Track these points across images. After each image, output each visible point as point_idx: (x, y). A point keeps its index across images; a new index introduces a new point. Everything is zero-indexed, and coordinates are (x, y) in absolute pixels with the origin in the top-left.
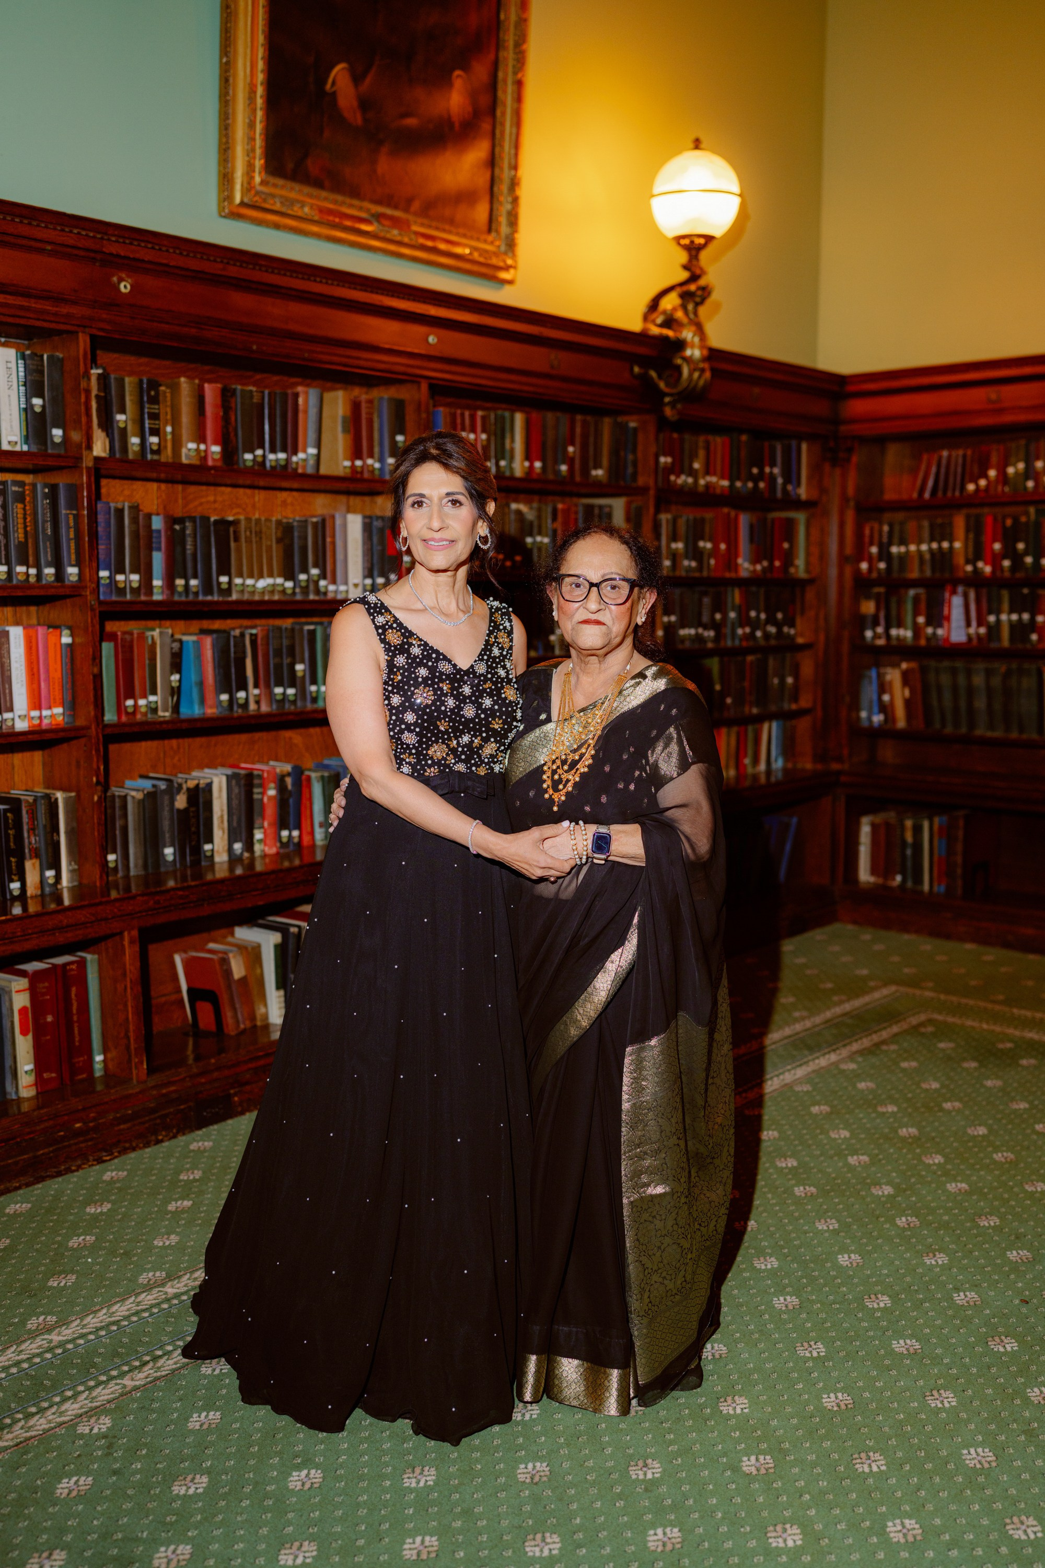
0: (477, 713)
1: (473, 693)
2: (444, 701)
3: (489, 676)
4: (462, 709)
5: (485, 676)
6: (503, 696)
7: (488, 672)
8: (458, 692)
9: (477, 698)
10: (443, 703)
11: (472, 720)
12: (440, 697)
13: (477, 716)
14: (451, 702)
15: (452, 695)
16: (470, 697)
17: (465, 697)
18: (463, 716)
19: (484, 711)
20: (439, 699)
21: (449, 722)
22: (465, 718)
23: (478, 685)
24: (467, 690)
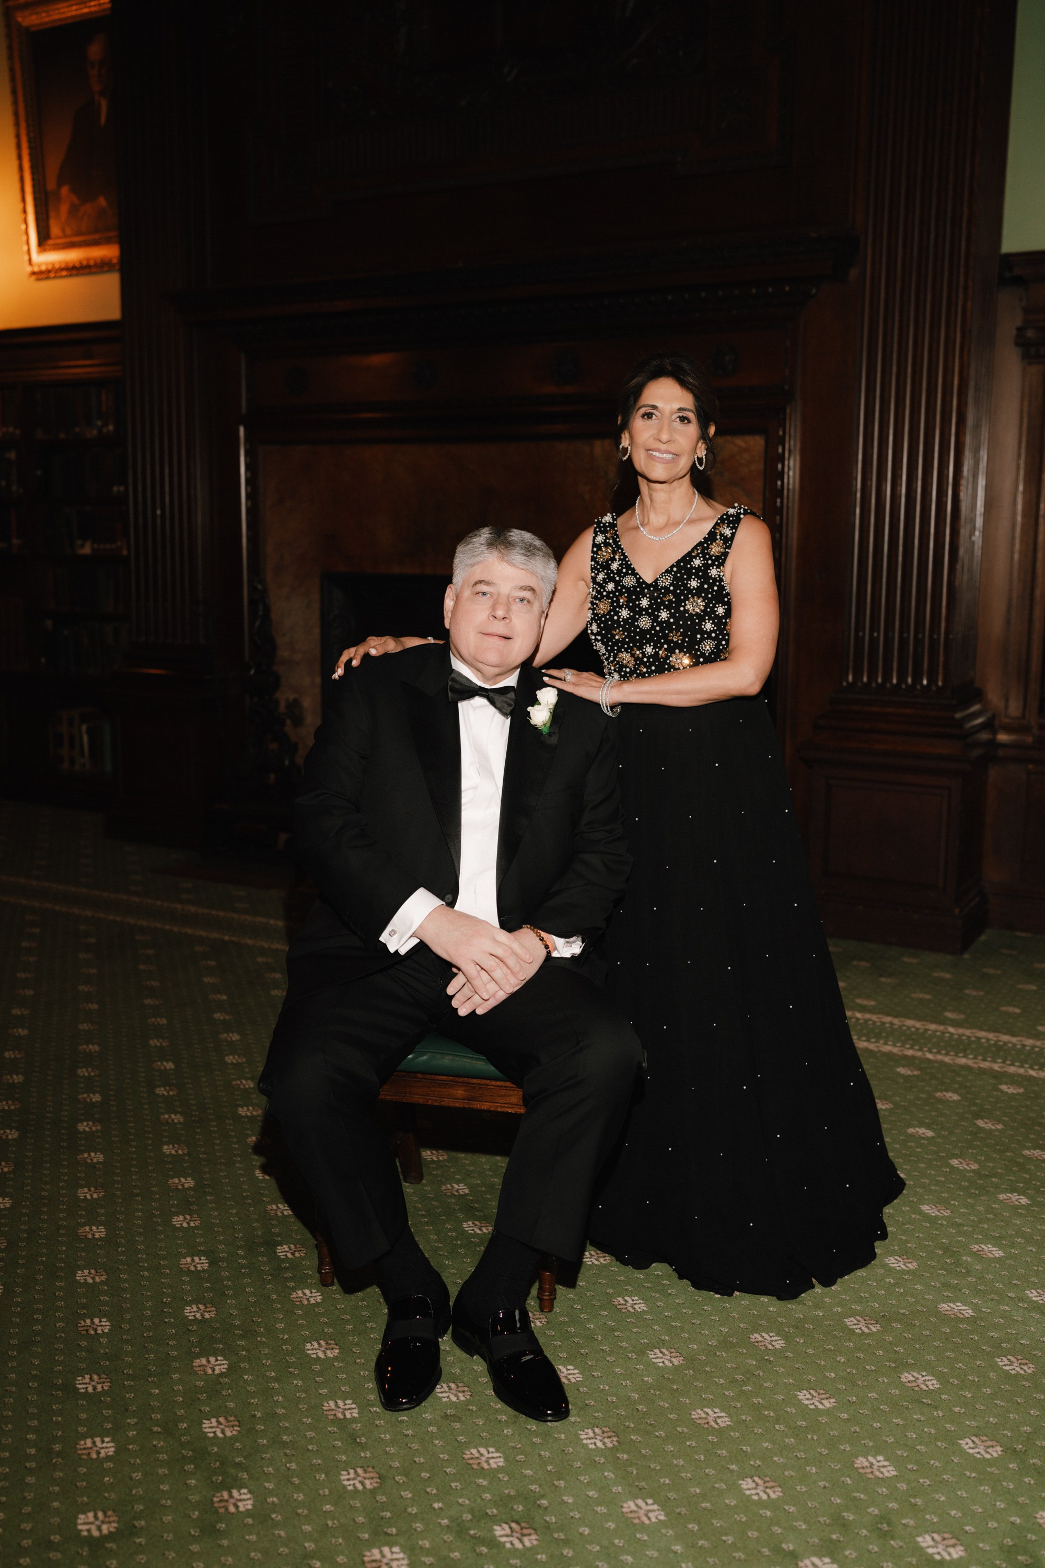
0: (652, 625)
1: (650, 606)
2: (619, 612)
4: (637, 620)
6: (682, 609)
10: (617, 613)
11: (648, 631)
13: (653, 627)
14: (625, 613)
15: (628, 606)
16: (646, 610)
17: (642, 609)
18: (638, 626)
19: (660, 624)
20: (614, 610)
22: (641, 629)
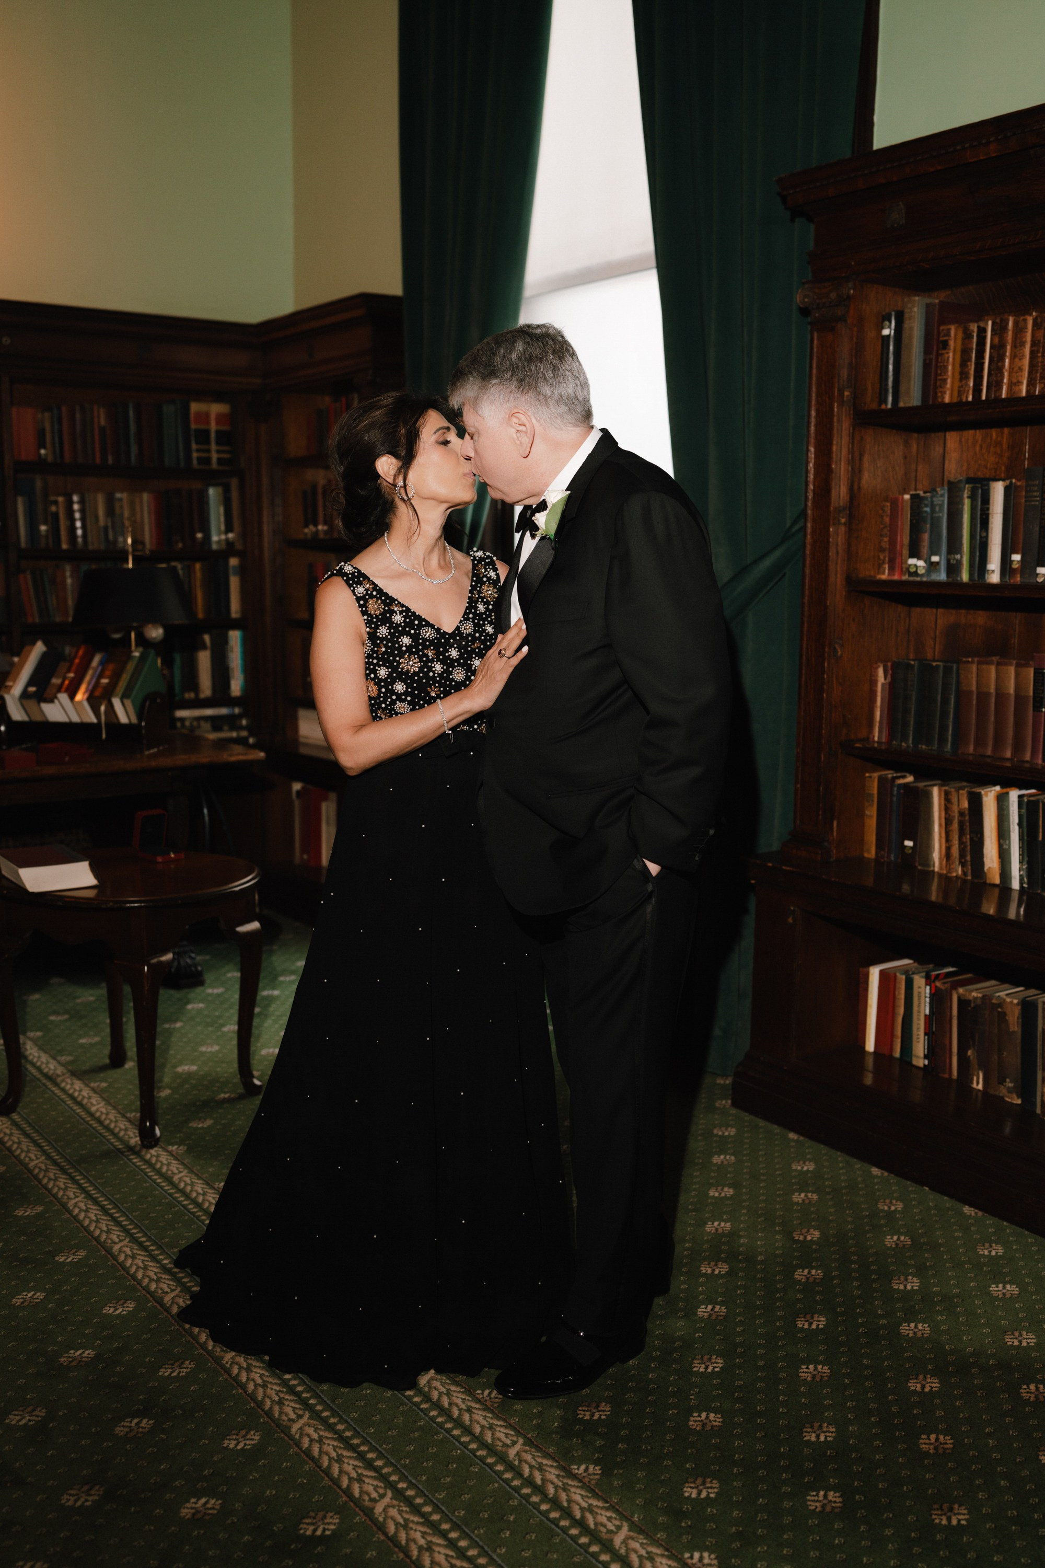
3: (477, 635)
5: (473, 636)
7: (475, 631)
8: (444, 656)
9: (466, 660)
12: (426, 664)
21: (439, 687)
23: (467, 646)
24: (454, 653)
